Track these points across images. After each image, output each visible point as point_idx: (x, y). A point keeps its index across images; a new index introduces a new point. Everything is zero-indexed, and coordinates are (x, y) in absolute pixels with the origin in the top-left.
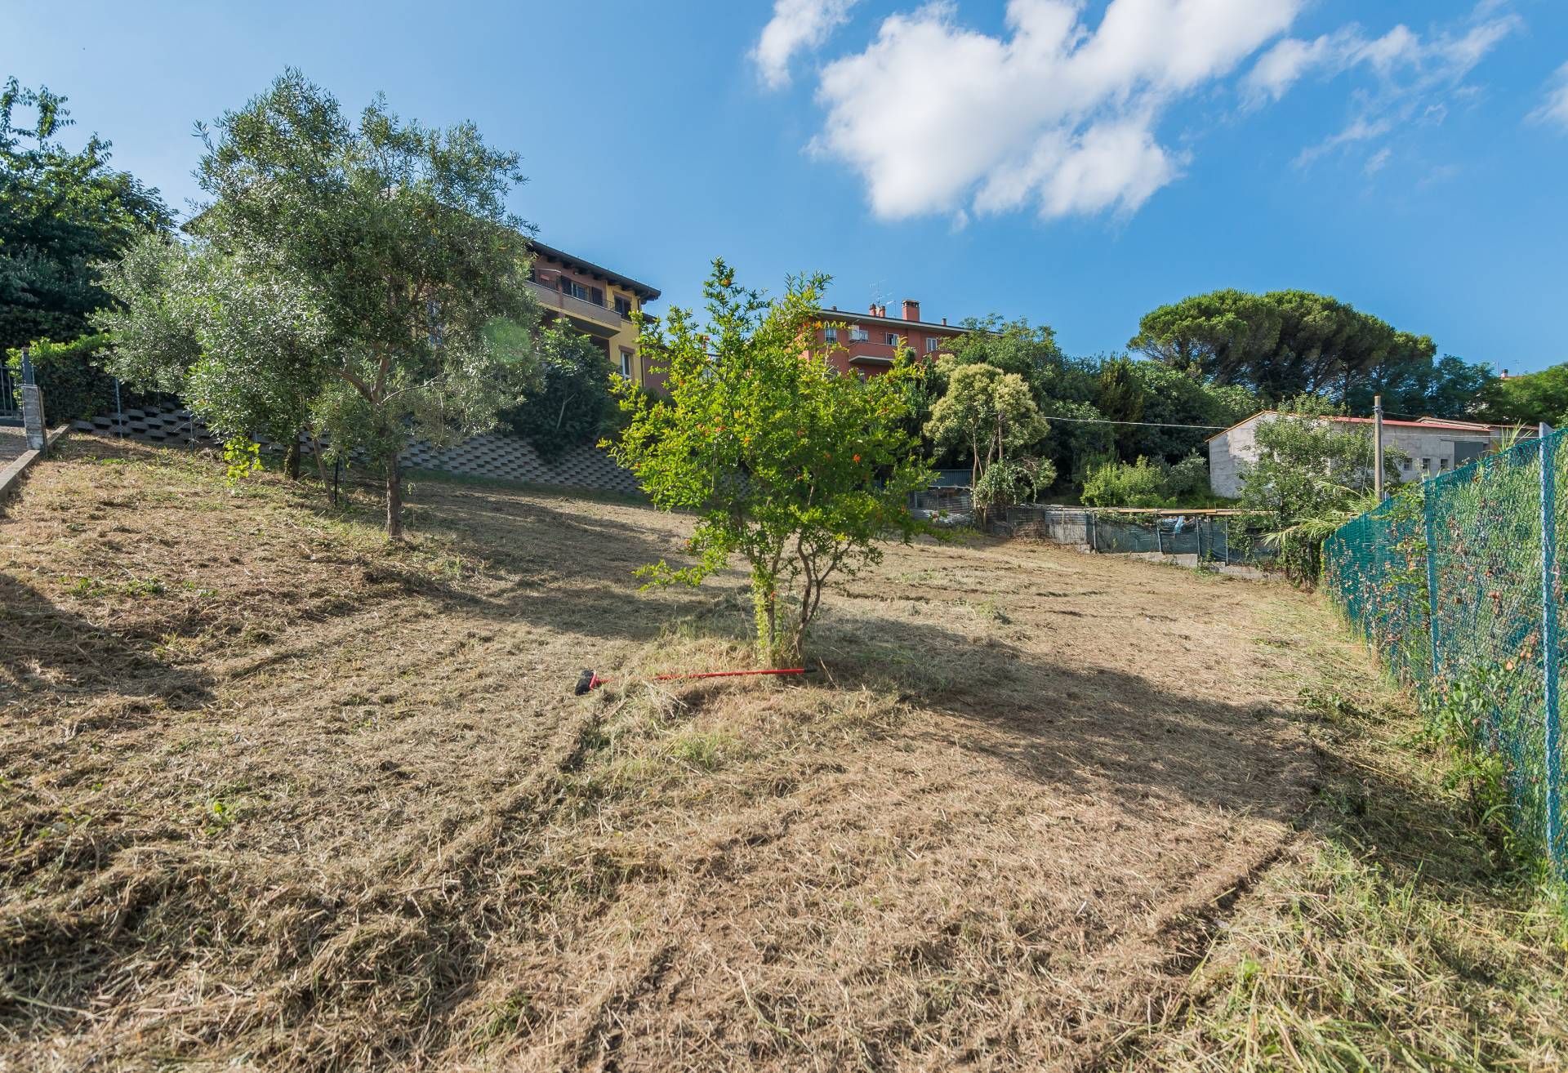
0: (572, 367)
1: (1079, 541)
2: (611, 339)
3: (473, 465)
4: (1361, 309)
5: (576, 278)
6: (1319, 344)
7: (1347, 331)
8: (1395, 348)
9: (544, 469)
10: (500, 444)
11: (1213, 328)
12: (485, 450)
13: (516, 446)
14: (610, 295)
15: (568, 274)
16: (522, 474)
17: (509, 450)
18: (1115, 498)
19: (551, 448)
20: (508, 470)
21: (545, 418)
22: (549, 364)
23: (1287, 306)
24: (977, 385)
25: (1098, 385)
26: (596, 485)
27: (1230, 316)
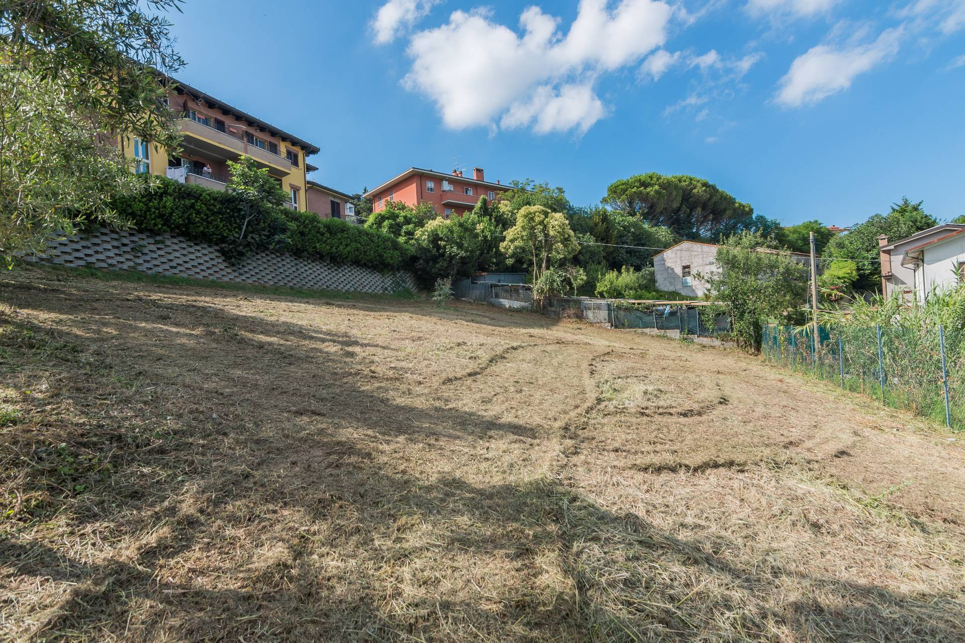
0: (252, 192)
1: (604, 321)
2: (283, 179)
3: (167, 267)
4: (720, 188)
5: (257, 134)
6: (701, 205)
7: (714, 199)
8: (735, 210)
9: (229, 270)
10: (192, 250)
11: (648, 193)
12: (177, 254)
13: (204, 252)
14: (283, 147)
15: (251, 130)
16: (210, 274)
17: (199, 254)
18: (617, 293)
19: (235, 254)
20: (198, 270)
21: (230, 231)
22: (234, 190)
23: (683, 184)
24: (537, 219)
25: (591, 223)
26: (271, 283)
27: (657, 187)
